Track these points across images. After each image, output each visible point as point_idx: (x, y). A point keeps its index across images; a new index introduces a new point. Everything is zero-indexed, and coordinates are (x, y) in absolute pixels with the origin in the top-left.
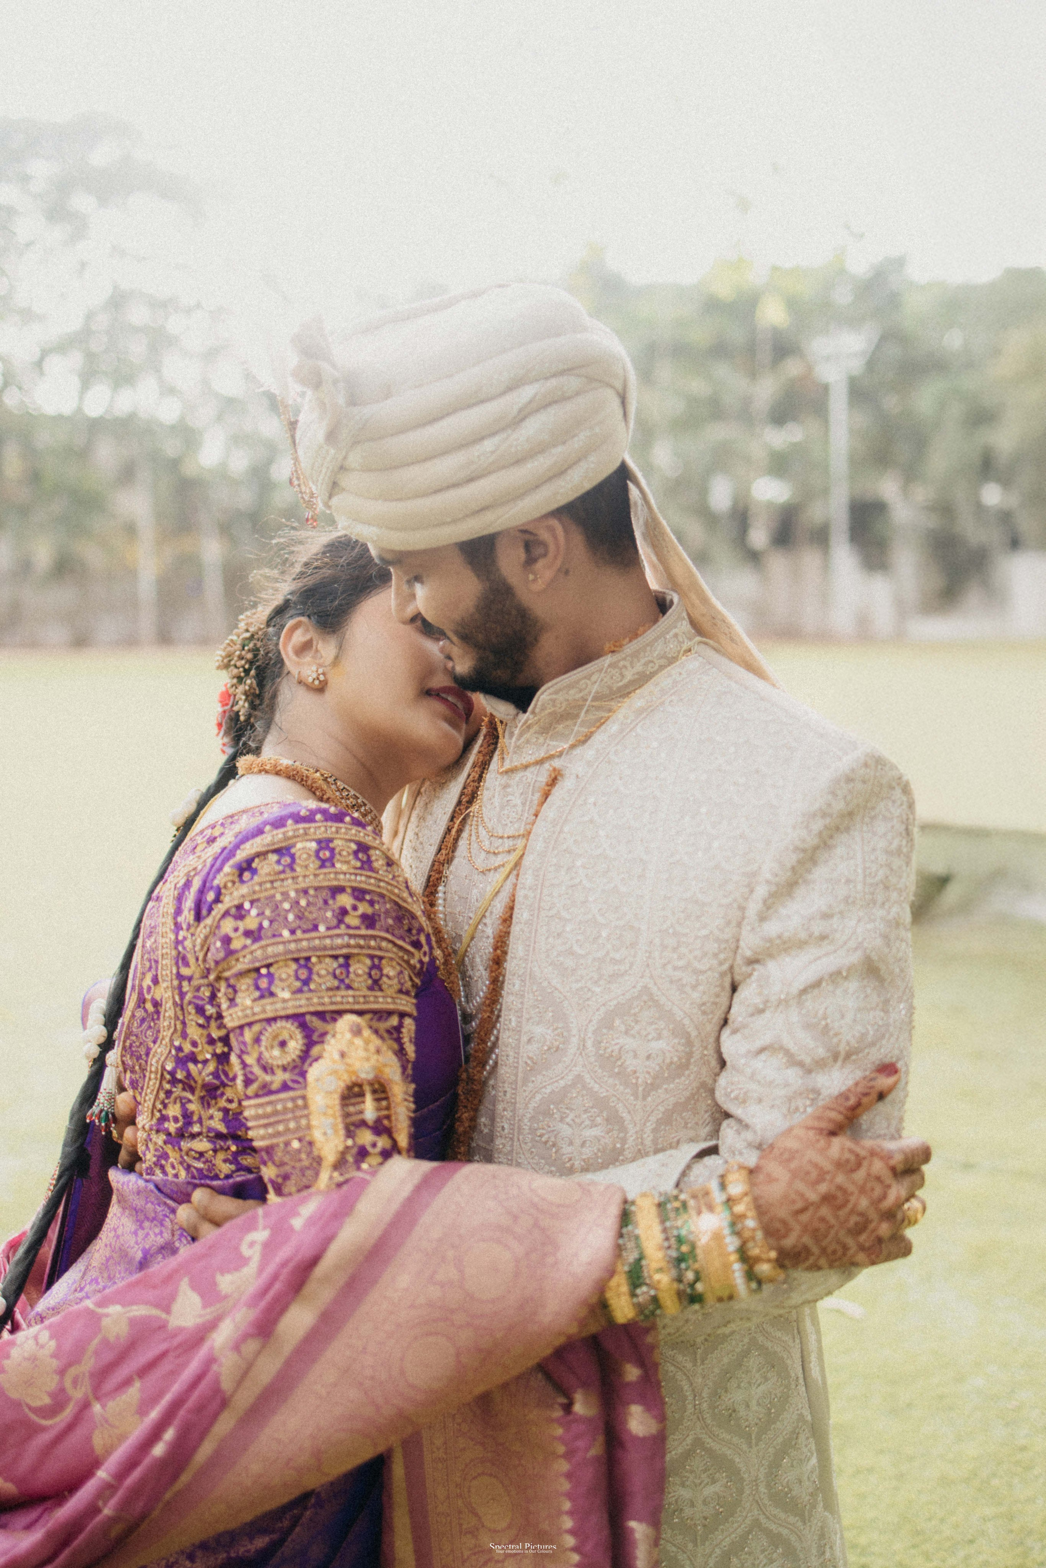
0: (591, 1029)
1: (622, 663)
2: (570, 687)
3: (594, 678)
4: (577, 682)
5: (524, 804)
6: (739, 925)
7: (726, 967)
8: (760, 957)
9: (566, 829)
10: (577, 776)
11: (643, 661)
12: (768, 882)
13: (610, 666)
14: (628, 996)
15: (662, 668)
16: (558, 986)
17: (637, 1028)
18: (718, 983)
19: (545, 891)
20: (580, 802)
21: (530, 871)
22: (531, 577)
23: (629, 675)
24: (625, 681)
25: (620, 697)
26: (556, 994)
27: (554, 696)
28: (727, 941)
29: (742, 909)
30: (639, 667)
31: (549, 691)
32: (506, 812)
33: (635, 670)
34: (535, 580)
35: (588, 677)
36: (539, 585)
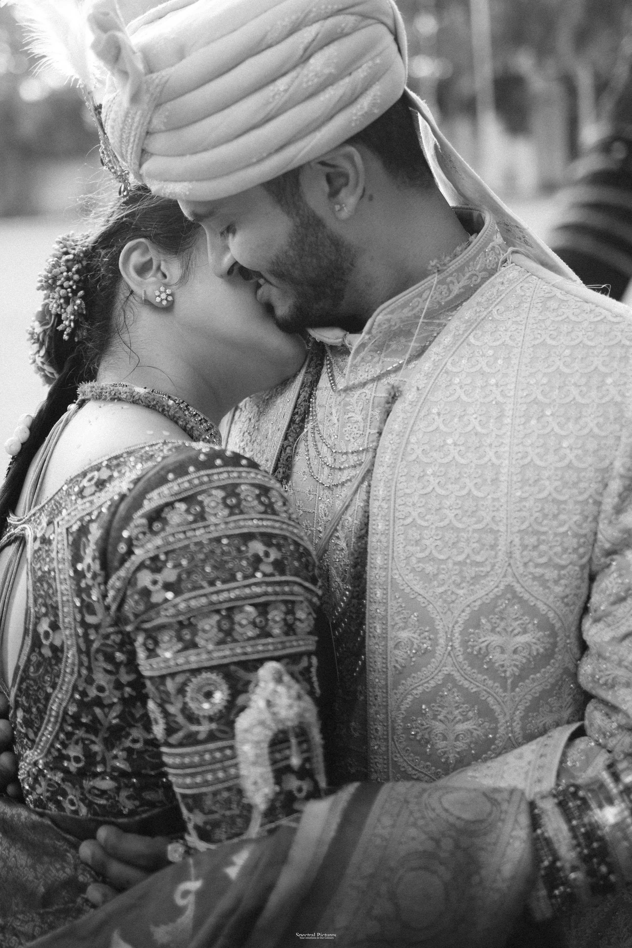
0: (457, 630)
1: (449, 279)
2: (405, 305)
3: (425, 296)
4: (410, 301)
5: (365, 420)
6: (596, 519)
7: (585, 560)
8: (618, 548)
9: (413, 439)
10: (418, 389)
11: (467, 275)
12: (622, 476)
13: (439, 283)
14: (491, 595)
15: (484, 280)
16: (422, 592)
17: (503, 624)
18: (579, 576)
19: (399, 501)
20: (422, 414)
21: (382, 484)
22: (337, 207)
23: (456, 289)
24: (452, 296)
25: (448, 311)
26: (420, 599)
27: (389, 316)
28: (585, 536)
29: (598, 504)
30: (464, 282)
31: (384, 312)
32: (347, 429)
33: (461, 284)
34: (341, 209)
35: (420, 295)
36: (345, 214)
